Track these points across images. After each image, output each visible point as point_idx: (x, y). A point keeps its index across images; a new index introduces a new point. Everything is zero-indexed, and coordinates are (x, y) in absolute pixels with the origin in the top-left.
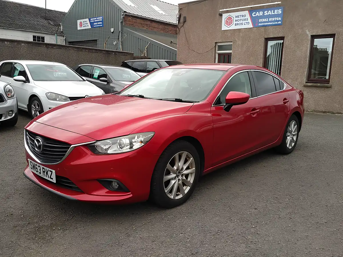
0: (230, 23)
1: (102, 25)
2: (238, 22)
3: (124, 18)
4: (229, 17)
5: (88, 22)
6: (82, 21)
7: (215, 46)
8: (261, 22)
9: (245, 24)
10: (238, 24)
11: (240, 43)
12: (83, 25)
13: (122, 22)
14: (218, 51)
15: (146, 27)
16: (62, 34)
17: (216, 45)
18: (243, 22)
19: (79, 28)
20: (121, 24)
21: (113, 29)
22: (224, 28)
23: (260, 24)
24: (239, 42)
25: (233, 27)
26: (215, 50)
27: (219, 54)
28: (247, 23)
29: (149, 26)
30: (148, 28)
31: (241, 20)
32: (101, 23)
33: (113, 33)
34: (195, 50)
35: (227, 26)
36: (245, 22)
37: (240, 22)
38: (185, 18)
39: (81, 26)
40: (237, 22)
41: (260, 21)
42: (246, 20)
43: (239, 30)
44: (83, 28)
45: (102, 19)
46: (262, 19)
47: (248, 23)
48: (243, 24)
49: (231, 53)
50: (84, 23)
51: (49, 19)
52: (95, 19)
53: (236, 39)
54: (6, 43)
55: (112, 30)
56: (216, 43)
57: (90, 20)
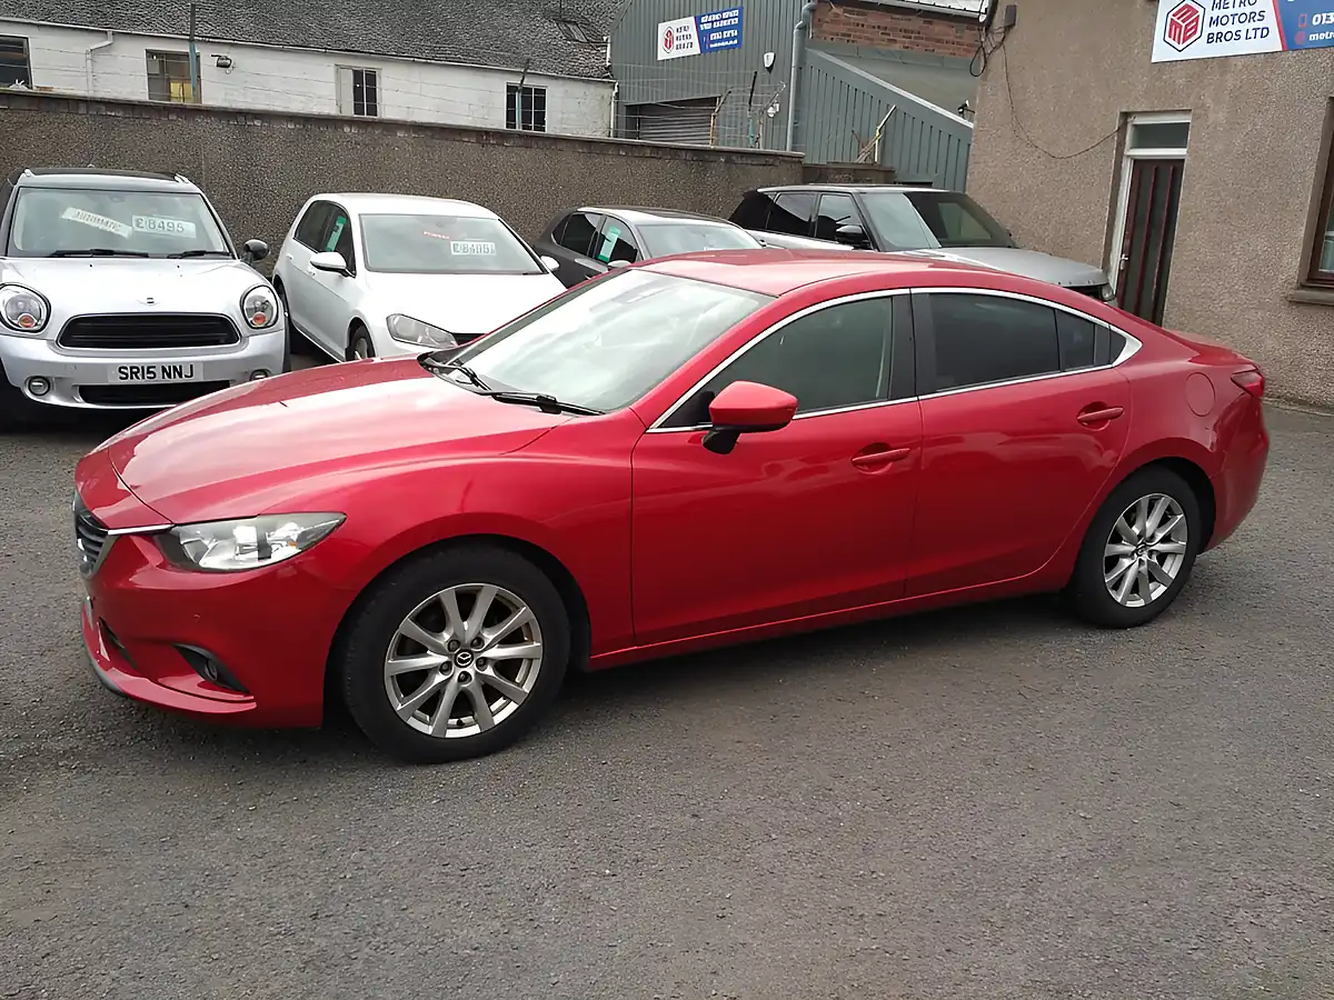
0: (1185, 33)
1: (736, 42)
2: (1220, 28)
3: (812, 10)
4: (1187, 6)
5: (693, 31)
6: (675, 24)
7: (1122, 129)
8: (1322, 28)
9: (1251, 34)
10: (1220, 37)
11: (1221, 117)
12: (676, 43)
13: (803, 29)
14: (1132, 148)
15: (901, 42)
16: (608, 77)
17: (1126, 124)
18: (1243, 27)
19: (662, 55)
20: (799, 34)
21: (772, 55)
22: (1162, 51)
23: (1313, 37)
24: (1219, 116)
25: (1199, 49)
26: (1121, 144)
27: (1137, 162)
28: (1259, 32)
29: (915, 38)
30: (911, 43)
31: (1237, 17)
32: (734, 33)
33: (770, 69)
34: (1038, 143)
35: (1175, 44)
36: (1253, 25)
37: (1229, 27)
38: (1012, 12)
39: (668, 44)
40: (1215, 29)
41: (1314, 23)
42: (1257, 17)
43: (1224, 61)
44: (675, 53)
45: (740, 17)
46: (1324, 15)
47: (1265, 32)
48: (1243, 34)
49: (1183, 160)
50: (679, 34)
51: (570, 22)
52: (716, 17)
53: (1209, 103)
54: (347, 129)
55: (769, 59)
56: (1126, 115)
57: (698, 22)
